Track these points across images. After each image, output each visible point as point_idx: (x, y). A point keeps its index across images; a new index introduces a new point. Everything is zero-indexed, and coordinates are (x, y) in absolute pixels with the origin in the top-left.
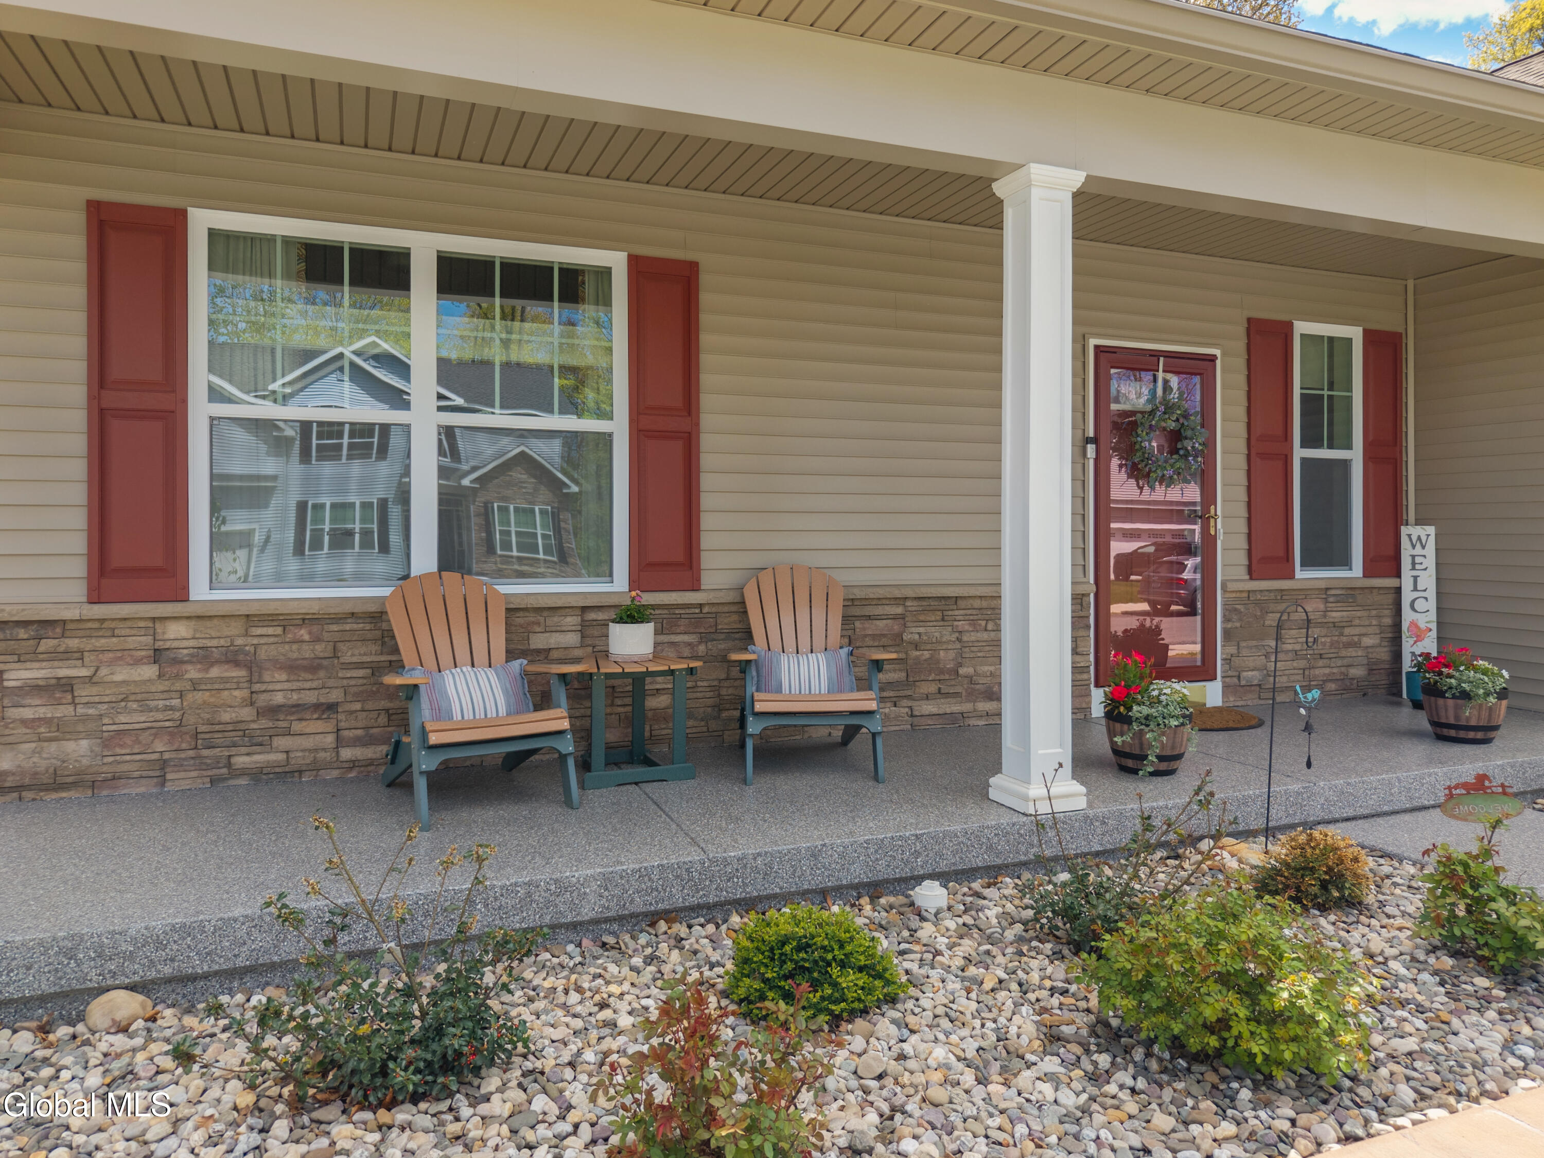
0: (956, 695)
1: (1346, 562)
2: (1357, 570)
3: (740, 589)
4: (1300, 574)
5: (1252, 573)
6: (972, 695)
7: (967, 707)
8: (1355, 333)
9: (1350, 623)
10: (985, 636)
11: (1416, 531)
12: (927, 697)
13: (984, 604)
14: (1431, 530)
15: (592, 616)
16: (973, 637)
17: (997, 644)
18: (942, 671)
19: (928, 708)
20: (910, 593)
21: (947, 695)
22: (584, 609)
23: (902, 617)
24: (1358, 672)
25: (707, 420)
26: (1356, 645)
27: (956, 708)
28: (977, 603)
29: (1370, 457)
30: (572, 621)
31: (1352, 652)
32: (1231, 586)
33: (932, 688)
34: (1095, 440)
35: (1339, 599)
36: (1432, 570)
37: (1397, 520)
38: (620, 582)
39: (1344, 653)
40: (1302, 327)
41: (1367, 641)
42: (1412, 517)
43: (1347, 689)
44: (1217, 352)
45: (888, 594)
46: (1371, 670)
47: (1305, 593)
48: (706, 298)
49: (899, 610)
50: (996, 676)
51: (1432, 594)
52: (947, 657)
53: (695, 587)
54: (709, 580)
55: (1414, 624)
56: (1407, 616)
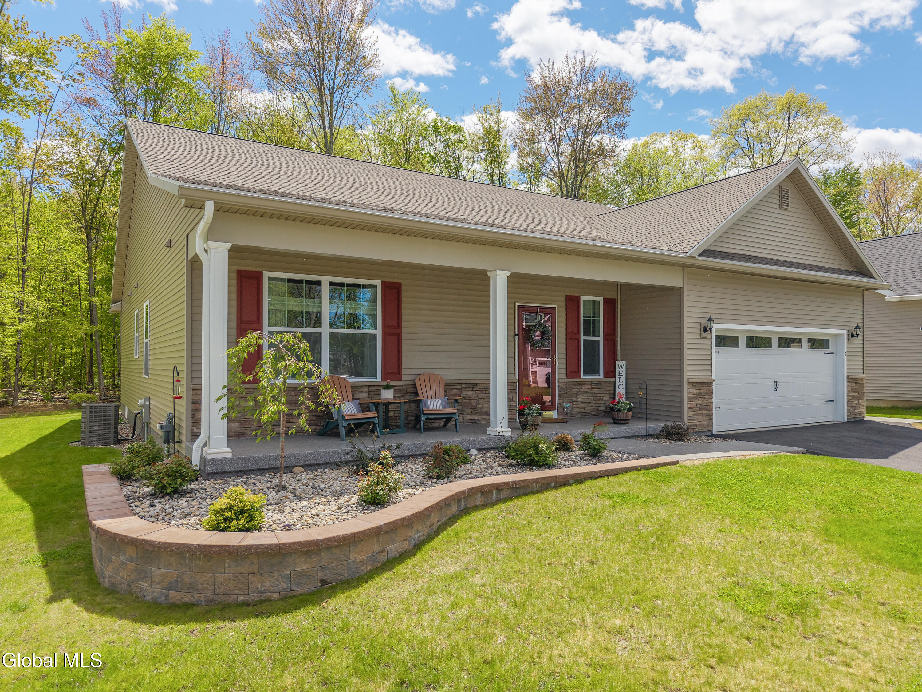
0: (477, 413)
1: (598, 373)
2: (602, 376)
3: (414, 381)
4: (583, 377)
5: (567, 376)
6: (481, 413)
7: (480, 417)
8: (600, 299)
9: (599, 393)
10: (485, 395)
11: (620, 363)
12: (468, 414)
13: (485, 385)
14: (624, 363)
15: (371, 388)
16: (482, 395)
17: (489, 398)
18: (472, 406)
19: (468, 417)
20: (463, 382)
21: (474, 413)
22: (369, 386)
23: (461, 389)
24: (602, 408)
25: (404, 330)
26: (602, 400)
27: (477, 418)
28: (483, 385)
29: (605, 339)
30: (366, 390)
31: (600, 402)
32: (560, 380)
33: (469, 411)
34: (518, 335)
35: (596, 385)
36: (625, 376)
37: (615, 360)
38: (379, 378)
39: (598, 402)
40: (583, 298)
41: (605, 398)
42: (620, 359)
43: (599, 414)
44: (556, 306)
45: (457, 382)
46: (606, 408)
47: (584, 383)
48: (404, 293)
49: (460, 387)
50: (489, 408)
51: (624, 383)
52: (474, 402)
53: (401, 380)
54: (404, 378)
55: (619, 393)
56: (617, 390)
